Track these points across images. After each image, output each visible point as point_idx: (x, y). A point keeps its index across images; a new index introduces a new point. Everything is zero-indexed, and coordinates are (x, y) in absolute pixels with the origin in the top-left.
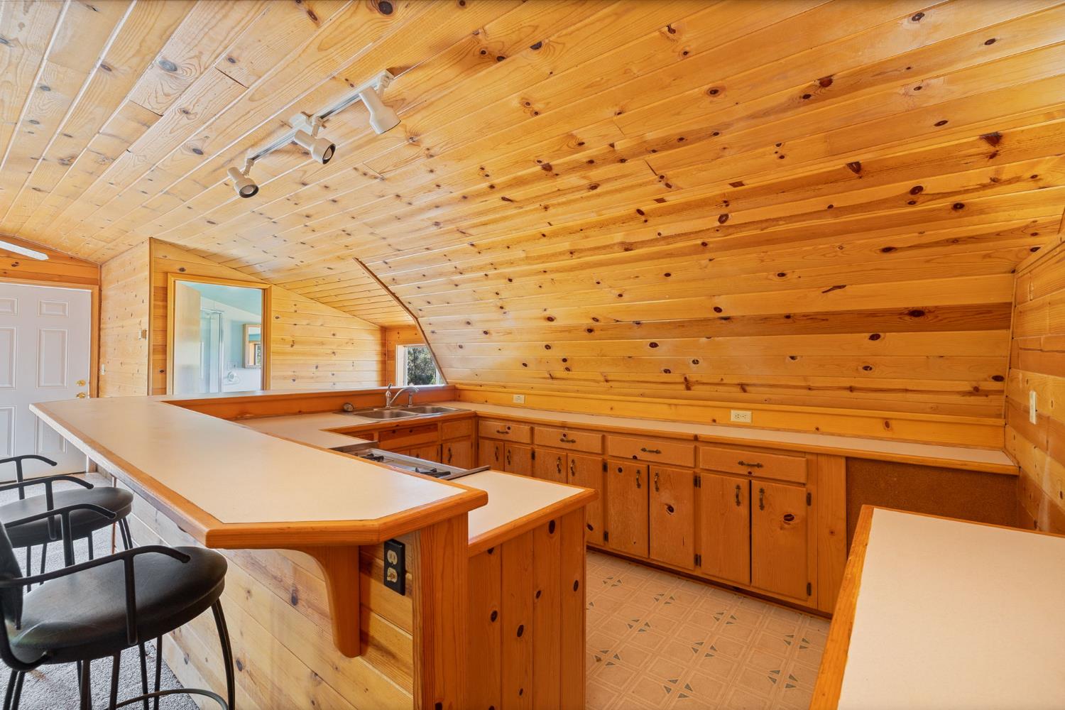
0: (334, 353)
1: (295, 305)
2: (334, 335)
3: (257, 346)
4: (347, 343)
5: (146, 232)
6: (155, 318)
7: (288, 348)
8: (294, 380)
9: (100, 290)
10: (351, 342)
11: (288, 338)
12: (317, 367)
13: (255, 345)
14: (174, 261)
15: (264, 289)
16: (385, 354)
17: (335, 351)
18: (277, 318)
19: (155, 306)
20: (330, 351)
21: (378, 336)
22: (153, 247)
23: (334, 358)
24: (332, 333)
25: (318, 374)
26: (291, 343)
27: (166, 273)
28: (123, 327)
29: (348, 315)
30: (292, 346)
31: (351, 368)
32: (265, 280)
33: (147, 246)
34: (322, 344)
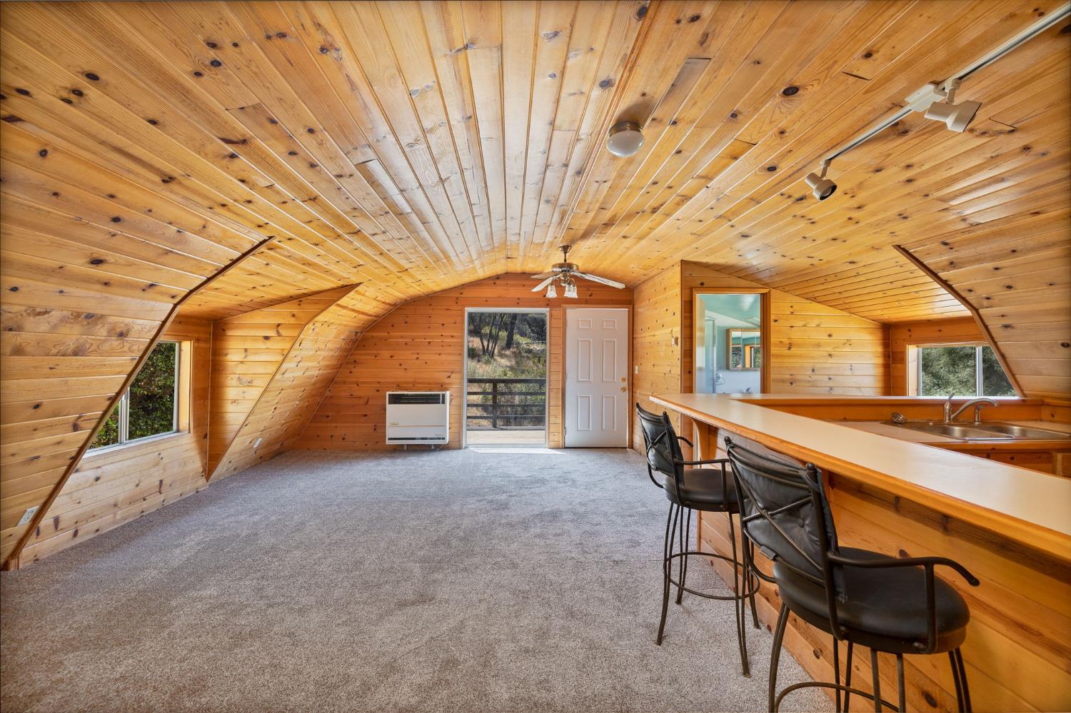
0: (830, 355)
1: (792, 307)
2: (830, 336)
3: (753, 349)
4: (845, 344)
5: (678, 257)
6: (685, 327)
7: (787, 352)
8: (792, 384)
9: (633, 308)
10: (848, 342)
11: (786, 341)
12: (813, 370)
13: (751, 348)
14: (698, 276)
15: (763, 294)
16: (889, 356)
17: (832, 353)
18: (776, 321)
19: (685, 317)
20: (826, 354)
21: (879, 335)
22: (683, 267)
23: (830, 360)
24: (828, 333)
25: (814, 377)
26: (788, 346)
27: (691, 289)
28: (654, 336)
29: (844, 313)
30: (789, 348)
31: (849, 372)
32: (766, 285)
33: (678, 269)
34: (818, 345)
